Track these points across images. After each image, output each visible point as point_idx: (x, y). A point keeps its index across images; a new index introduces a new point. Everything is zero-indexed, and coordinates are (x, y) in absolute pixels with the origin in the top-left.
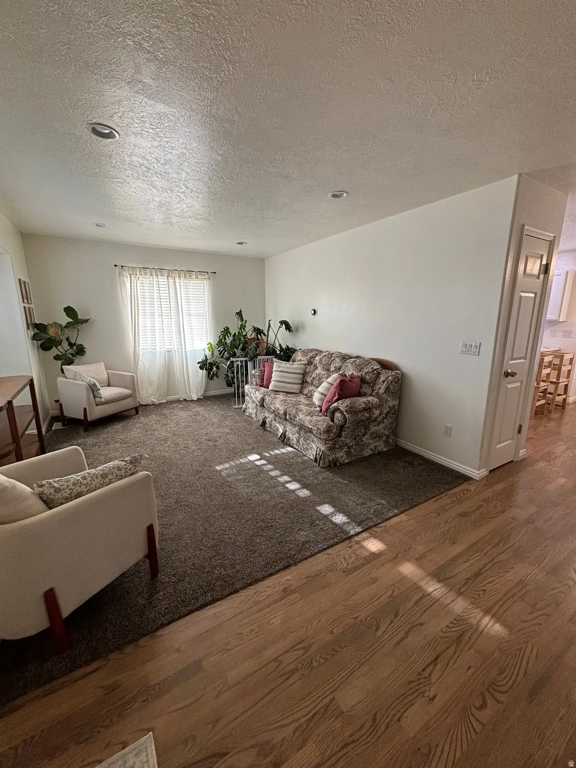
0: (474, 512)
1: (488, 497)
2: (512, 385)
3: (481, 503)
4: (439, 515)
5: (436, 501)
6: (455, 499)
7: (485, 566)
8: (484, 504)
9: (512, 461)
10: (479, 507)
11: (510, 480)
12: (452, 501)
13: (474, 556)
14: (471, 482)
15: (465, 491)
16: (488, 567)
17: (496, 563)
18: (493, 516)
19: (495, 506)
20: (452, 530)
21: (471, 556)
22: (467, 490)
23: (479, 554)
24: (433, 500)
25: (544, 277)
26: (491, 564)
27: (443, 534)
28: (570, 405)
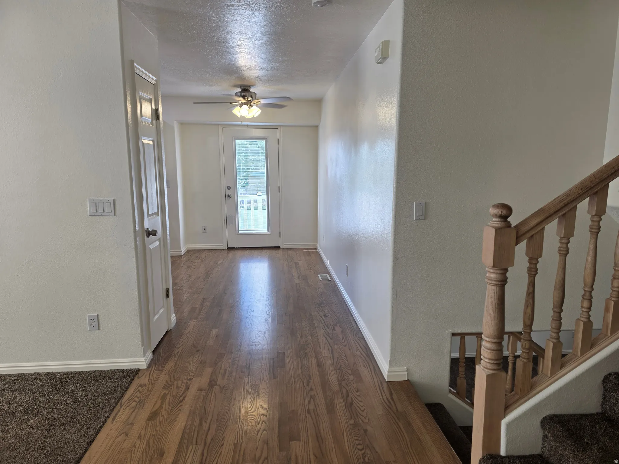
0: (161, 407)
1: (166, 382)
2: (154, 244)
3: (163, 393)
4: (127, 435)
5: (113, 419)
6: (134, 404)
7: (203, 454)
8: (167, 392)
9: (167, 332)
10: (164, 397)
11: (176, 353)
12: (133, 408)
13: (189, 453)
14: (140, 374)
15: (140, 388)
16: (205, 454)
17: (210, 444)
18: (181, 398)
19: (178, 387)
20: (151, 441)
21: (186, 455)
22: (141, 386)
23: (191, 447)
24: (110, 419)
25: (156, 123)
26: (206, 448)
27: (144, 454)
28: (183, 257)
